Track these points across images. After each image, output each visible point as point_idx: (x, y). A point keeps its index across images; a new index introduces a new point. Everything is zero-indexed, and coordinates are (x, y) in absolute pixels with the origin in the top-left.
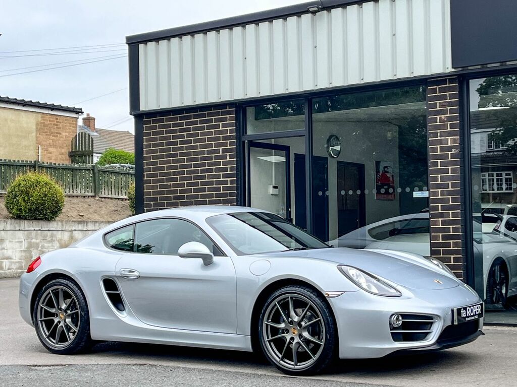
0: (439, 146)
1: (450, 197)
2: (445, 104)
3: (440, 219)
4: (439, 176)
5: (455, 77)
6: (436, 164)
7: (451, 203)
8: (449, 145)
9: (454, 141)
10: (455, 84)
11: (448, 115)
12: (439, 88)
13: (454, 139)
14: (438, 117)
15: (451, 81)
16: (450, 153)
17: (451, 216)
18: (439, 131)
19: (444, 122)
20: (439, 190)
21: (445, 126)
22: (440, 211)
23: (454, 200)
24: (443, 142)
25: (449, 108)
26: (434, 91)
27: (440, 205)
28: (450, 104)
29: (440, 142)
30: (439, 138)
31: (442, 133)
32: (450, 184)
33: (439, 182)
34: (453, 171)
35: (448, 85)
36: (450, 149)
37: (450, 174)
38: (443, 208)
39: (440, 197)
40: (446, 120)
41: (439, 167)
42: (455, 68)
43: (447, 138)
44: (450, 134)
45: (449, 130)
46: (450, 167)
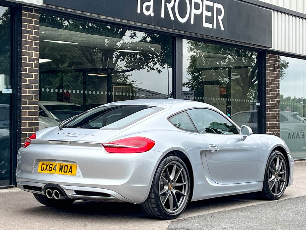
0: (27, 57)
1: (33, 95)
2: (32, 27)
3: (27, 111)
4: (27, 79)
5: (37, 9)
6: (26, 70)
7: (33, 100)
8: (33, 57)
9: (36, 55)
10: (37, 14)
11: (33, 35)
12: (29, 14)
13: (36, 53)
14: (28, 35)
15: (36, 11)
16: (34, 63)
17: (33, 109)
18: (28, 46)
20: (27, 89)
21: (31, 43)
22: (27, 105)
23: (35, 98)
24: (31, 54)
25: (34, 30)
26: (26, 15)
27: (27, 100)
28: (35, 28)
29: (28, 54)
30: (28, 51)
31: (30, 48)
32: (33, 86)
33: (27, 83)
34: (36, 76)
35: (33, 13)
36: (34, 60)
37: (33, 79)
38: (29, 103)
39: (27, 94)
40: (32, 38)
41: (27, 73)
42: (44, 3)
43: (32, 52)
44: (34, 50)
45: (33, 46)
46: (34, 74)
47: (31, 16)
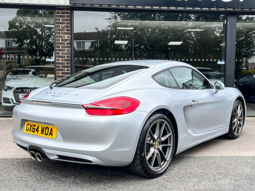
0: (60, 39)
1: (66, 62)
2: (64, 20)
3: (61, 72)
4: (61, 52)
5: (69, 8)
6: (59, 47)
7: (66, 65)
8: (66, 38)
9: (68, 37)
10: (69, 11)
11: (65, 25)
12: (61, 12)
13: (68, 36)
14: (61, 25)
15: (67, 9)
16: (66, 42)
17: (66, 70)
18: (61, 32)
19: (63, 27)
20: (61, 59)
21: (64, 30)
22: (61, 68)
23: (68, 63)
24: (63, 37)
25: (66, 22)
26: (59, 13)
27: (61, 65)
28: (67, 20)
29: (61, 37)
30: (61, 35)
31: (62, 33)
32: (66, 56)
33: (61, 55)
34: (68, 50)
35: (65, 11)
36: (66, 40)
37: (66, 52)
38: (62, 67)
39: (61, 62)
40: (64, 27)
41: (61, 48)
42: (70, 4)
43: (65, 35)
44: (66, 34)
45: (66, 31)
46: (66, 49)
47: (62, 13)
